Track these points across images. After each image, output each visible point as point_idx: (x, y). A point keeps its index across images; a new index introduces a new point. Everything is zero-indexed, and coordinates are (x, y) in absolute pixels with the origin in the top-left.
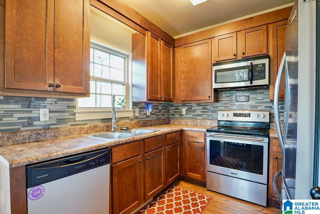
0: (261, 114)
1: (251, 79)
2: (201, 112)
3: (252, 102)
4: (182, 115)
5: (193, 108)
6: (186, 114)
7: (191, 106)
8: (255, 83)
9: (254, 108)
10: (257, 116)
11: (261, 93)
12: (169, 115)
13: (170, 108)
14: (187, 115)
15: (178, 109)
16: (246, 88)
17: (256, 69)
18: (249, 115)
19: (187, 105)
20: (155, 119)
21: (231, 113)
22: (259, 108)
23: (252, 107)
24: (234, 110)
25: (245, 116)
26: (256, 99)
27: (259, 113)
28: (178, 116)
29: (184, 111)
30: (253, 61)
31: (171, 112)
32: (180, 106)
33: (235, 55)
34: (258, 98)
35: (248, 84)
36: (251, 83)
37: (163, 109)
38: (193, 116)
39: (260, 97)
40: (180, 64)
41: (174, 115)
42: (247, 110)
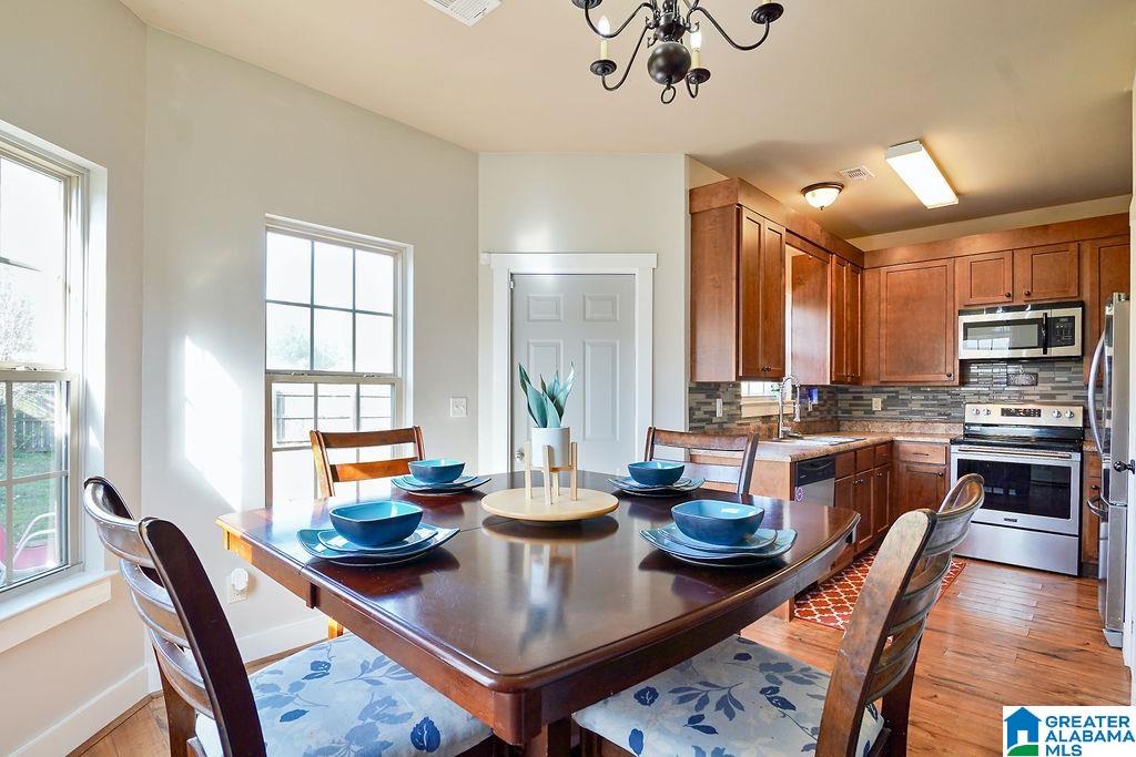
0: (1066, 411)
1: (1045, 344)
2: (922, 405)
3: (1043, 388)
4: (874, 412)
5: (900, 397)
6: (882, 410)
7: (897, 392)
8: (1054, 352)
9: (1049, 399)
10: (1056, 414)
11: (1065, 369)
12: (836, 413)
13: (840, 396)
14: (884, 413)
15: (861, 398)
16: (1032, 361)
17: (1054, 327)
18: (1038, 413)
19: (885, 389)
20: (817, 419)
21: (996, 409)
22: (1060, 399)
23: (1043, 396)
24: (1003, 402)
25: (1028, 413)
26: (1052, 380)
27: (1061, 409)
28: (861, 414)
29: (877, 404)
30: (1048, 311)
31: (844, 405)
32: (866, 392)
33: (1009, 296)
34: (1057, 379)
35: (1038, 353)
36: (1045, 352)
37: (829, 398)
38: (901, 413)
39: (1062, 377)
40: (876, 304)
41: (849, 412)
42: (1032, 402)
